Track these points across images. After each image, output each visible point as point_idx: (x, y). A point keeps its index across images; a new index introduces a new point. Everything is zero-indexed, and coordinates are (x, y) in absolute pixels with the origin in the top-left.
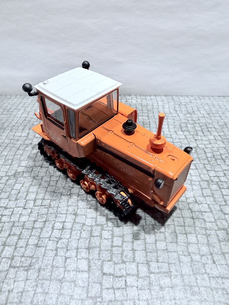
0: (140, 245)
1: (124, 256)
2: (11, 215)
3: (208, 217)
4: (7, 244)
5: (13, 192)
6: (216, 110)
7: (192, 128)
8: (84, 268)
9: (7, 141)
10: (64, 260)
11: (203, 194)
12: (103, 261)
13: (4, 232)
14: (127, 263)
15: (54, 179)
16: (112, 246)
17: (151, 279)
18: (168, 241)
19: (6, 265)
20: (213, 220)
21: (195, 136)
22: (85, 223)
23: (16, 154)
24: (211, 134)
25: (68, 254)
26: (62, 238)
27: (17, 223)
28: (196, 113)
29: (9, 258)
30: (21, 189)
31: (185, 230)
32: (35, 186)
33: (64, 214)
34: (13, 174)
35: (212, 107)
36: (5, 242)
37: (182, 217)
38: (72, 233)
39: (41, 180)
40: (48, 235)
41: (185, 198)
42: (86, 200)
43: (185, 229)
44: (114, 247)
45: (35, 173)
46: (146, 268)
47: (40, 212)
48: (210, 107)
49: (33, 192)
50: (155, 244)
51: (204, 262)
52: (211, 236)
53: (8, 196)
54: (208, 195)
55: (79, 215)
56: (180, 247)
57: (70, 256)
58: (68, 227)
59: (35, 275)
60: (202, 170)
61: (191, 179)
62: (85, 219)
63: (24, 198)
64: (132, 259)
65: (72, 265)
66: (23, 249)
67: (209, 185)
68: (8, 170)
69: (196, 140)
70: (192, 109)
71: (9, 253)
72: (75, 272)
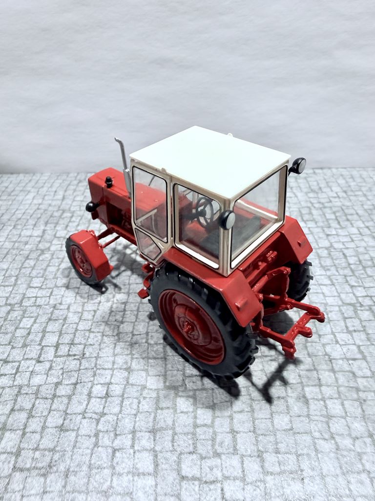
0: (244, 422)
1: (217, 443)
2: (16, 374)
3: (360, 369)
4: (8, 428)
5: (19, 333)
6: (357, 185)
7: (320, 215)
8: (148, 467)
9: (8, 245)
10: (111, 454)
11: (347, 327)
12: (181, 454)
13: (3, 405)
14: (223, 457)
15: (90, 308)
16: (196, 426)
17: (267, 485)
18: (293, 414)
19: (6, 466)
20: (369, 374)
21: (325, 229)
22: (146, 385)
23: (23, 266)
24: (351, 224)
25: (117, 443)
26: (105, 414)
27: (26, 388)
28: (324, 190)
29: (12, 454)
30: (33, 328)
31: (321, 392)
32: (57, 322)
33: (109, 369)
34: (19, 302)
35: (351, 180)
36: (5, 424)
37: (315, 369)
38: (124, 404)
39: (67, 311)
40: (81, 409)
41: (317, 336)
42: (146, 344)
43: (320, 390)
44: (198, 427)
45: (56, 299)
46: (257, 463)
47: (67, 366)
48: (348, 180)
49: (55, 332)
50: (271, 420)
51: (359, 450)
52: (368, 402)
53: (10, 340)
54: (356, 329)
55: (135, 371)
56: (316, 425)
57: (121, 446)
58: (117, 393)
59: (59, 484)
60: (342, 287)
61: (325, 302)
62: (145, 377)
63: (38, 343)
64: (232, 449)
65: (124, 462)
66: (38, 436)
67: (355, 311)
68: (10, 295)
69: (328, 235)
70: (318, 184)
71: (11, 444)
72: (130, 476)
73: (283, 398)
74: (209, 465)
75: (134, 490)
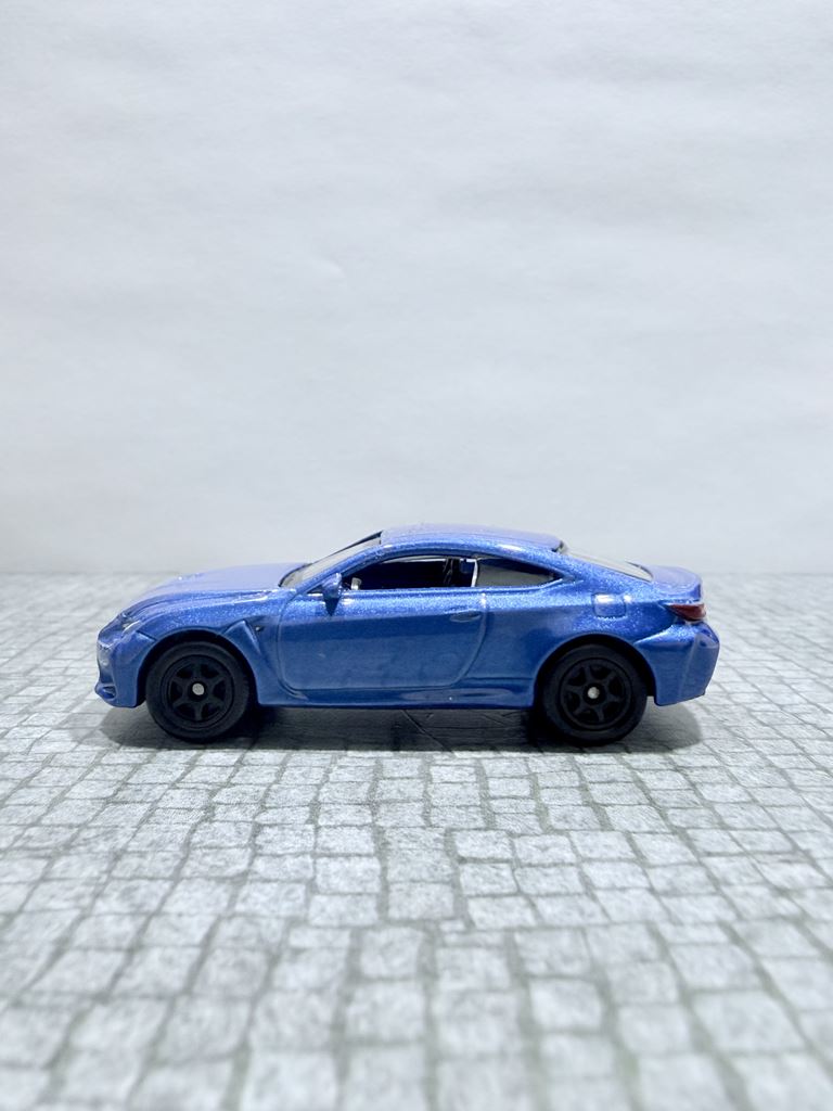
73: (716, 767)
74: (534, 843)
75: (319, 876)
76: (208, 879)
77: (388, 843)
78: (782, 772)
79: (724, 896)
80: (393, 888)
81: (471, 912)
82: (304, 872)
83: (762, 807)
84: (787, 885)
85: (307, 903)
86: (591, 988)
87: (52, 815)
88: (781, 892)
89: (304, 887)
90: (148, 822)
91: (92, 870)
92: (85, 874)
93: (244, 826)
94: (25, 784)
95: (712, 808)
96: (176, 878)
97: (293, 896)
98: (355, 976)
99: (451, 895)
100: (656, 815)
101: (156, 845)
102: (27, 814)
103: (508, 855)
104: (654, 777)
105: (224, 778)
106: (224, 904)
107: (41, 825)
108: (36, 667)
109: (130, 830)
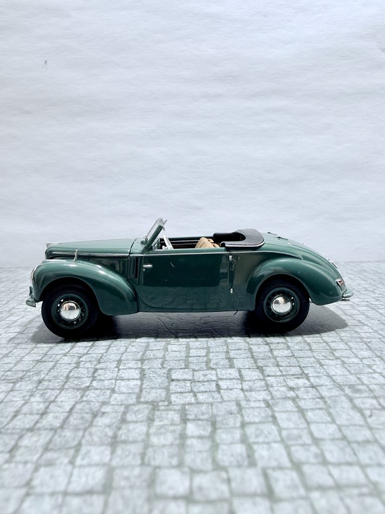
76: (74, 389)
77: (145, 374)
78: (309, 344)
79: (269, 391)
80: (144, 391)
81: (171, 398)
82: (111, 386)
83: (296, 358)
84: (295, 387)
85: (111, 396)
86: (210, 423)
87: (16, 367)
88: (292, 389)
89: (110, 391)
90: (53, 369)
91: (30, 387)
92: (27, 388)
93: (91, 369)
94: (6, 355)
95: (276, 359)
96: (62, 389)
97: (106, 394)
98: (123, 421)
99: (165, 393)
100: (253, 362)
101: (55, 377)
102: (7, 367)
103: (191, 378)
104: (257, 347)
105: (85, 351)
106: (79, 398)
107: (12, 371)
108: (14, 308)
109: (46, 372)
